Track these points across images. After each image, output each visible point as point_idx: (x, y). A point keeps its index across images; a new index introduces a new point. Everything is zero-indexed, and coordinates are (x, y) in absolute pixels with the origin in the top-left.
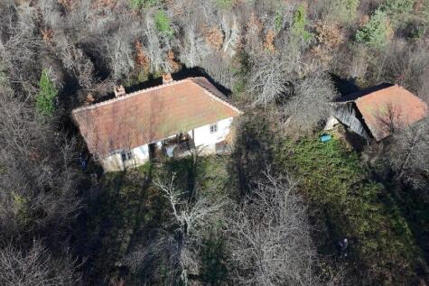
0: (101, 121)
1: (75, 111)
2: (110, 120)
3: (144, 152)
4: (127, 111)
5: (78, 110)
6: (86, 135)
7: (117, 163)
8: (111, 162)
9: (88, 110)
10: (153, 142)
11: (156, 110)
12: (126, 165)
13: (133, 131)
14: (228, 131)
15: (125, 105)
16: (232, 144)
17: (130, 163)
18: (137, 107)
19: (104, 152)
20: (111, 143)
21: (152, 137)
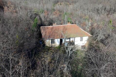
0: (48, 31)
1: (41, 27)
2: (50, 31)
3: (58, 42)
4: (56, 29)
5: (42, 27)
6: (43, 33)
7: (50, 44)
8: (48, 43)
9: (45, 27)
10: (62, 38)
11: (64, 30)
12: (52, 45)
13: (56, 34)
14: (86, 42)
15: (56, 28)
16: (87, 47)
17: (53, 45)
18: (59, 29)
19: (46, 38)
20: (49, 36)
21: (61, 37)
